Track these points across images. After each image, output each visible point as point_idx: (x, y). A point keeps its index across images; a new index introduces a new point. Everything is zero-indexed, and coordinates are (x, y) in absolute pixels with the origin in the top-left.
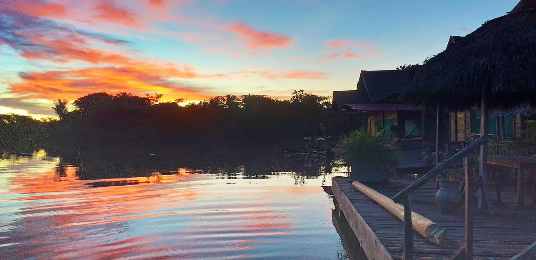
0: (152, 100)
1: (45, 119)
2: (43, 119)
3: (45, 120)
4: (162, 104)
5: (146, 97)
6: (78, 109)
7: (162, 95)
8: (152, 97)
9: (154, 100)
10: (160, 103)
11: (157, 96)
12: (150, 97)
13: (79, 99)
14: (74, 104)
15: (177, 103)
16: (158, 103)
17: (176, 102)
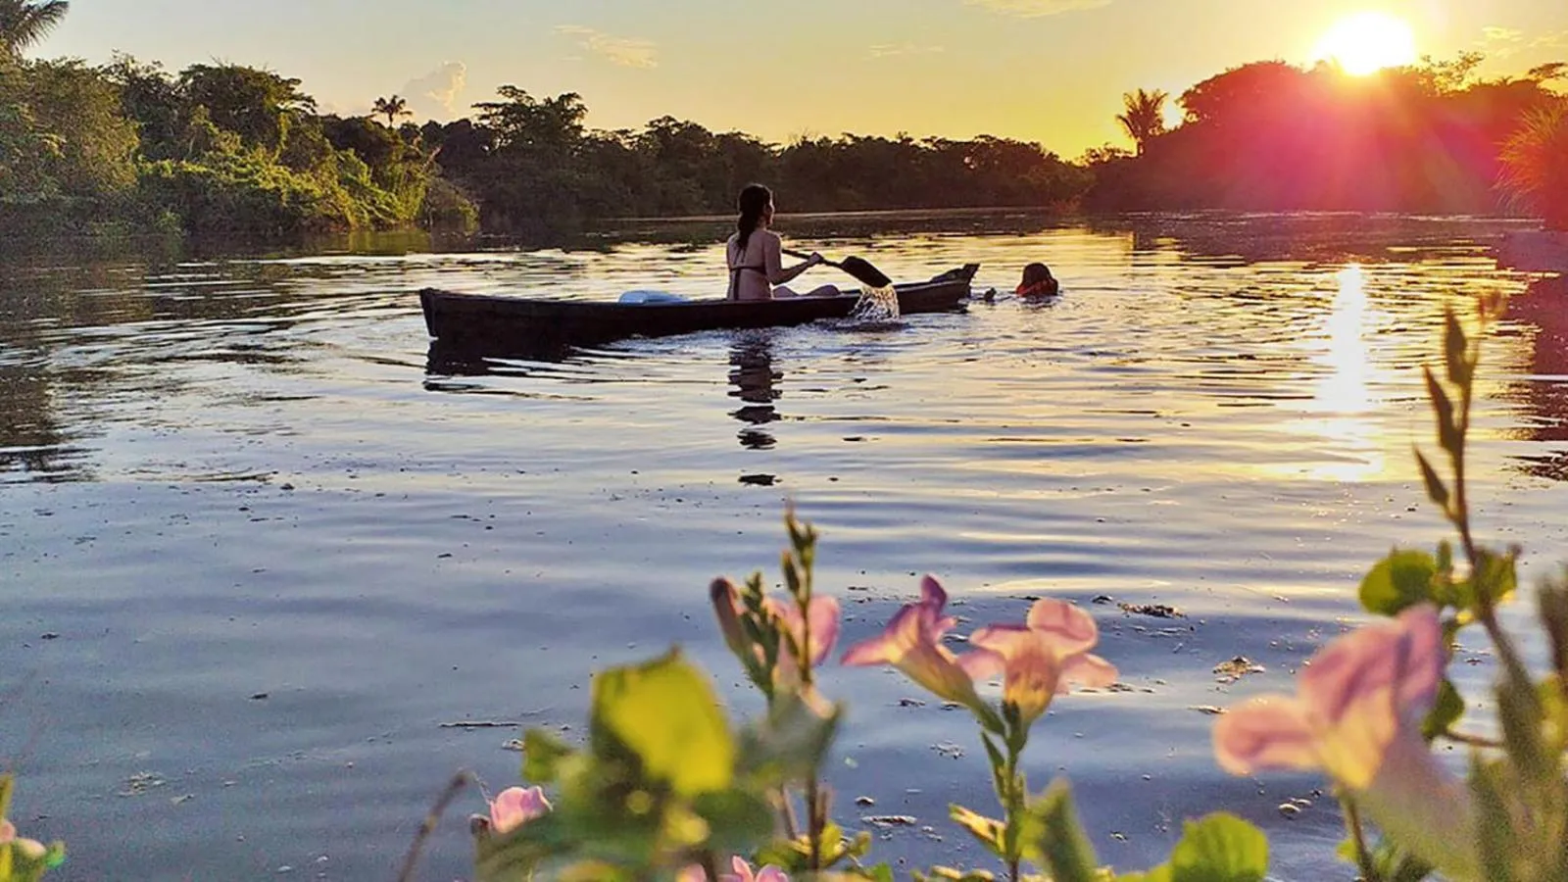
0: (1441, 75)
1: (1098, 152)
2: (1094, 154)
3: (1097, 156)
4: (1480, 89)
5: (1424, 66)
6: (1194, 118)
7: (1480, 57)
8: (1442, 65)
9: (1449, 74)
10: (1473, 87)
11: (1464, 58)
12: (1437, 64)
13: (1197, 86)
14: (1182, 103)
15: (1538, 81)
16: (1463, 86)
17: (1532, 77)
